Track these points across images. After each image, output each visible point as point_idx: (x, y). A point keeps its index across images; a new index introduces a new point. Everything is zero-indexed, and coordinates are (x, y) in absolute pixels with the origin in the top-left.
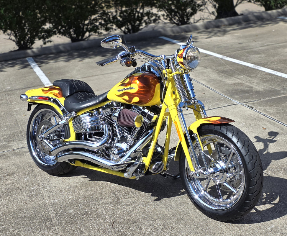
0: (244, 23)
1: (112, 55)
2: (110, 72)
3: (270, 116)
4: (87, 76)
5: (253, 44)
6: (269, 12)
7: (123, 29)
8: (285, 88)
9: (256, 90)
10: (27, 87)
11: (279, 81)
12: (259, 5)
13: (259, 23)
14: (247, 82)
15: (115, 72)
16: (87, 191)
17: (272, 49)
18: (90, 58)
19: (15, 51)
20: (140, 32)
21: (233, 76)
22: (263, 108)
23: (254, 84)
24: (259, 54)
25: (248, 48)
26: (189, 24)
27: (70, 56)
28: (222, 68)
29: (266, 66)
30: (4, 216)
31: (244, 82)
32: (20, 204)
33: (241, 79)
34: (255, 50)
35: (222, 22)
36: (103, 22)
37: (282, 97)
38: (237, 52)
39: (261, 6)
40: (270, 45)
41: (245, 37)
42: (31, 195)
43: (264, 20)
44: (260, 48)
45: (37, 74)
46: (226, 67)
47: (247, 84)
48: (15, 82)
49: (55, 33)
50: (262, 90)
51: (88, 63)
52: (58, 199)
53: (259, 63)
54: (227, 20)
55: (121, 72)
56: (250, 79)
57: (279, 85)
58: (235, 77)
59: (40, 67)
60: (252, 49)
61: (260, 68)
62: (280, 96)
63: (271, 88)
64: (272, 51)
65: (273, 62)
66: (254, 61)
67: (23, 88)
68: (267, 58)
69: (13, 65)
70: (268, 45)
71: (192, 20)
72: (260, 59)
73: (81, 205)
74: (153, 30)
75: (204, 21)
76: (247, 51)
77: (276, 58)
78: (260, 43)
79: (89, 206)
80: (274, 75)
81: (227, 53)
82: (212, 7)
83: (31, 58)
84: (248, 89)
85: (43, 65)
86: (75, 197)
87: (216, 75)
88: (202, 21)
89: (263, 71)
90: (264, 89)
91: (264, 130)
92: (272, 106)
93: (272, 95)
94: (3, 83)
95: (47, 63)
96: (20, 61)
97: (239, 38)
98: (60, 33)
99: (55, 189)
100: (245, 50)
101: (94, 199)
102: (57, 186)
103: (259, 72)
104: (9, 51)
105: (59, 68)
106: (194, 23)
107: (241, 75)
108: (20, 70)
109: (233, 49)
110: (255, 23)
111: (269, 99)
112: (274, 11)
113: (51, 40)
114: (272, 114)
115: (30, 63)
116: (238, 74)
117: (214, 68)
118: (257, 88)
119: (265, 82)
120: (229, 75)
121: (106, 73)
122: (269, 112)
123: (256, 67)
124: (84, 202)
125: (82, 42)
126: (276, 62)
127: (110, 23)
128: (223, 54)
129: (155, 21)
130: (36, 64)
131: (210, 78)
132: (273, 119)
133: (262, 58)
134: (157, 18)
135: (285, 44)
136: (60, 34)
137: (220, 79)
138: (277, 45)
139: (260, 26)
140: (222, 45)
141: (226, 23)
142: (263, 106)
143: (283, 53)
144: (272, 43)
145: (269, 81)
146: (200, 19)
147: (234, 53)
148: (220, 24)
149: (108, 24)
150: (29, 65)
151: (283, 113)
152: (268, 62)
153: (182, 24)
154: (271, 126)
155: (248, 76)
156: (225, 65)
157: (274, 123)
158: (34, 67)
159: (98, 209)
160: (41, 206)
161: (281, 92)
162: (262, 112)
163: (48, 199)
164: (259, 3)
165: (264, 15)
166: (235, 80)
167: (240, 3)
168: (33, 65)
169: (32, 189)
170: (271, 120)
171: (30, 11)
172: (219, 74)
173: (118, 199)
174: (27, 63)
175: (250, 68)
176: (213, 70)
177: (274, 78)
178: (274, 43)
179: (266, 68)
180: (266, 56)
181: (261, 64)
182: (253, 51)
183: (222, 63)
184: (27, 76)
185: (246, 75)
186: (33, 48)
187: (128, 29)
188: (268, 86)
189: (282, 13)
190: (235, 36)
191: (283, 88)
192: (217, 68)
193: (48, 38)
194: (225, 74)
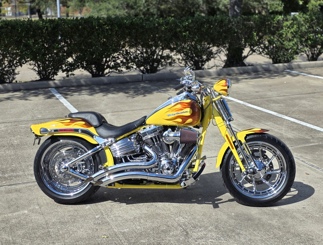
0: (253, 74)
1: (135, 93)
2: (138, 109)
3: (308, 162)
4: (117, 111)
5: (270, 94)
6: (276, 65)
7: (142, 68)
8: (314, 137)
9: (286, 137)
10: (58, 117)
11: (306, 130)
12: (268, 57)
13: (267, 74)
14: (276, 129)
15: (143, 109)
16: (153, 222)
17: (289, 100)
18: (113, 94)
19: (36, 81)
20: (158, 72)
21: (260, 122)
22: (299, 155)
23: (283, 131)
24: (278, 103)
25: (266, 97)
26: (203, 69)
27: (92, 91)
28: (247, 113)
29: (289, 115)
30: (77, 243)
31: (272, 129)
32: (90, 232)
33: (269, 125)
34: (273, 99)
35: (233, 70)
36: (124, 61)
37: (314, 145)
38: (257, 100)
39: (270, 59)
40: (286, 96)
41: (260, 86)
42: (97, 223)
43: (271, 72)
44: (278, 98)
45: (65, 105)
46: (250, 113)
47: (276, 130)
48: (45, 111)
49: (78, 67)
50: (292, 137)
51: (113, 98)
52: (126, 229)
53: (282, 111)
54: (238, 69)
55: (149, 110)
56: (277, 126)
57: (307, 134)
58: (262, 123)
59: (65, 98)
60: (270, 98)
61: (284, 116)
62: (311, 145)
63: (300, 136)
64: (289, 101)
65: (294, 112)
66: (276, 110)
67: (55, 117)
68: (287, 108)
69: (36, 95)
70: (284, 96)
71: (206, 66)
72: (281, 108)
73: (151, 236)
74: (171, 72)
75: (218, 68)
76: (265, 99)
77: (296, 108)
78: (276, 93)
79: (160, 237)
80: (299, 124)
81: (247, 100)
82: (224, 56)
83: (54, 89)
84: (278, 135)
85: (68, 96)
86: (143, 228)
87: (244, 120)
88: (215, 67)
89: (287, 120)
90: (294, 136)
91: (308, 175)
92: (307, 153)
93: (304, 143)
94: (32, 111)
95: (72, 95)
96: (42, 91)
97: (254, 86)
98: (83, 67)
99: (120, 219)
100: (263, 98)
101: (163, 231)
102: (121, 215)
103: (284, 120)
104: (31, 80)
105: (85, 101)
106: (208, 69)
107: (268, 122)
108: (45, 100)
109: (252, 97)
110: (263, 74)
111: (301, 146)
112: (281, 65)
113: (74, 74)
114: (309, 160)
115: (53, 93)
116: (264, 120)
117: (239, 113)
118: (287, 135)
119: (293, 130)
120: (256, 121)
121: (135, 109)
122: (306, 158)
123: (279, 115)
124: (154, 233)
125: (102, 78)
126: (297, 112)
127: (132, 62)
128: (243, 100)
129: (170, 64)
130: (61, 95)
131: (239, 122)
132: (313, 166)
133: (282, 108)
134: (173, 61)
135: (300, 96)
136: (82, 69)
137: (249, 123)
138: (293, 96)
139: (269, 77)
140: (240, 92)
141: (237, 72)
142: (299, 153)
143: (301, 104)
144: (287, 94)
145: (296, 129)
146: (214, 66)
147: (254, 100)
148: (231, 72)
149: (129, 63)
150: (54, 96)
151: (319, 160)
152: (289, 112)
153: (197, 69)
154: (313, 172)
155: (275, 123)
156: (249, 111)
157: (314, 169)
158: (60, 98)
159: (170, 240)
160: (111, 234)
161: (311, 141)
162: (299, 158)
163: (116, 228)
164: (268, 56)
165: (271, 68)
166: (264, 126)
167: (251, 54)
168: (58, 96)
169: (97, 217)
170: (311, 166)
171: (57, 45)
172: (246, 119)
173: (187, 232)
174: (51, 94)
175: (274, 115)
176: (239, 115)
177: (300, 127)
178: (289, 94)
179: (289, 116)
180: (285, 106)
181: (283, 113)
182: (272, 100)
183: (246, 109)
184: (56, 106)
185: (272, 122)
186: (54, 80)
187: (147, 69)
188: (297, 134)
189: (288, 67)
190: (250, 84)
191: (312, 137)
192: (243, 113)
193: (71, 71)
194: (252, 119)
